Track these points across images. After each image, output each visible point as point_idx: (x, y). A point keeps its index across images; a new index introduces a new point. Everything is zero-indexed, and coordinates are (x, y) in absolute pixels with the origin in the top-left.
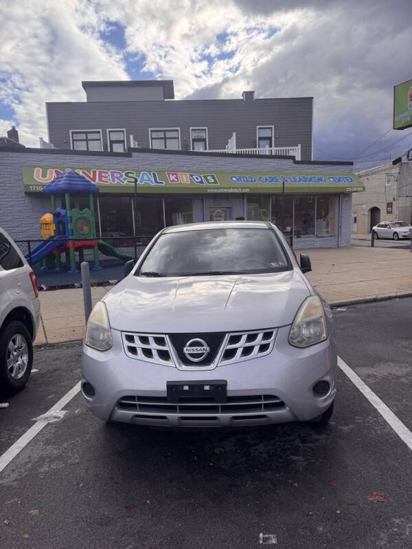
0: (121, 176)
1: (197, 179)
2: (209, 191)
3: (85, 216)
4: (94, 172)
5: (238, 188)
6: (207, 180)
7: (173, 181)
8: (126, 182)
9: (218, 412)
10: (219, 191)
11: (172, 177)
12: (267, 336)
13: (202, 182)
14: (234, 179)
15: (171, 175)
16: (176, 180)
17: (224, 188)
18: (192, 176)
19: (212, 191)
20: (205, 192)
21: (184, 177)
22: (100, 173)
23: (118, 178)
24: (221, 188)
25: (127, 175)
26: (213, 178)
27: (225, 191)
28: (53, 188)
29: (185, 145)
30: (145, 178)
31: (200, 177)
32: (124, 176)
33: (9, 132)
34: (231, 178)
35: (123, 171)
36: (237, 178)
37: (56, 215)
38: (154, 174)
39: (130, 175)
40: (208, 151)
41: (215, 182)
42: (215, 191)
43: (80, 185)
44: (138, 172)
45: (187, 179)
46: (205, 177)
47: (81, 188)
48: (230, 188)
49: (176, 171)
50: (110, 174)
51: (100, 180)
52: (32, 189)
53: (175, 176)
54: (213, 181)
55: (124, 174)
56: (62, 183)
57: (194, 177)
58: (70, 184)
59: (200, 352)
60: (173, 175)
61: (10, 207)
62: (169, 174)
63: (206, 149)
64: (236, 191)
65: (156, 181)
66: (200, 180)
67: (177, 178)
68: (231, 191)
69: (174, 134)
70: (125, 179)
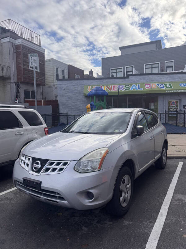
0: (123, 87)
1: (161, 86)
2: (167, 92)
3: (102, 105)
4: (112, 86)
5: (184, 90)
6: (166, 86)
7: (148, 87)
8: (124, 90)
9: (41, 195)
10: (173, 92)
11: (147, 86)
12: (65, 164)
13: (163, 87)
14: (182, 85)
15: (147, 85)
16: (149, 87)
17: (175, 90)
18: (158, 85)
19: (168, 91)
20: (165, 92)
21: (154, 85)
22: (114, 86)
23: (121, 88)
24: (174, 90)
25: (125, 86)
26: (170, 85)
27: (176, 91)
28: (90, 94)
29: (162, 70)
30: (134, 87)
31: (163, 85)
32: (124, 87)
33: (89, 72)
34: (180, 85)
35: (124, 85)
36: (184, 85)
37: (91, 105)
38: (139, 85)
39: (127, 86)
40: (174, 72)
41: (171, 87)
42: (170, 91)
43: (100, 92)
44: (131, 85)
45: (155, 86)
46: (165, 85)
47: (100, 93)
48: (179, 90)
49: (150, 83)
50: (118, 86)
51: (113, 89)
52: (87, 94)
53: (149, 85)
54: (169, 86)
55: (124, 86)
56: (93, 92)
57: (159, 85)
58: (96, 92)
59: (37, 167)
60: (148, 85)
61: (79, 101)
62: (146, 85)
63: (173, 71)
64: (183, 91)
65: (139, 88)
66: (162, 86)
67: (150, 86)
68: (180, 91)
69: (157, 65)
70: (124, 88)
